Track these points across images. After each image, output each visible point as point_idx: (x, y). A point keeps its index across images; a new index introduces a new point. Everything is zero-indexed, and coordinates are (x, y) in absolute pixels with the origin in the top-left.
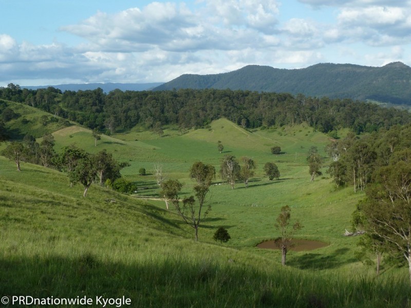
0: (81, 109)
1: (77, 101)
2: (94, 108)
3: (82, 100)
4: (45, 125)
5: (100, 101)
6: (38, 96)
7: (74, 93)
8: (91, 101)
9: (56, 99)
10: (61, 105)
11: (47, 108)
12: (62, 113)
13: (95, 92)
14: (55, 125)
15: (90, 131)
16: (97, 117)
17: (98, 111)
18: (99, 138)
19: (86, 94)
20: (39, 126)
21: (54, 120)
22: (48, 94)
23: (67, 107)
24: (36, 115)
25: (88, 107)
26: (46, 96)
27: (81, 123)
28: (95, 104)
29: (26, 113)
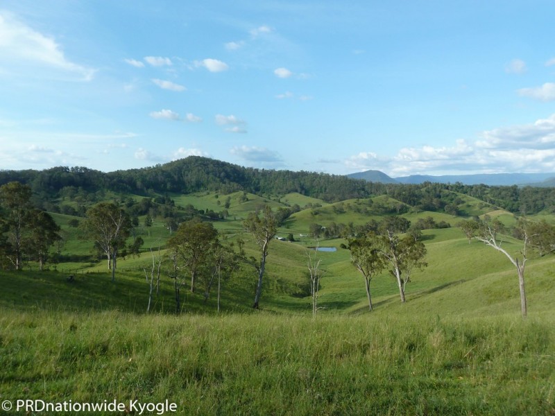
0: (503, 198)
1: (500, 194)
2: (512, 198)
3: (503, 193)
4: (481, 208)
5: (516, 194)
6: (473, 189)
7: (498, 188)
8: (510, 194)
9: (486, 192)
10: (489, 195)
11: (480, 198)
12: (492, 202)
13: (512, 187)
14: (488, 209)
15: (512, 214)
16: (513, 204)
17: (514, 200)
18: (518, 219)
19: (506, 189)
20: (477, 209)
21: (486, 206)
22: (481, 188)
23: (493, 197)
24: (475, 202)
25: (508, 198)
26: (479, 190)
27: (504, 208)
28: (512, 196)
29: (468, 200)
